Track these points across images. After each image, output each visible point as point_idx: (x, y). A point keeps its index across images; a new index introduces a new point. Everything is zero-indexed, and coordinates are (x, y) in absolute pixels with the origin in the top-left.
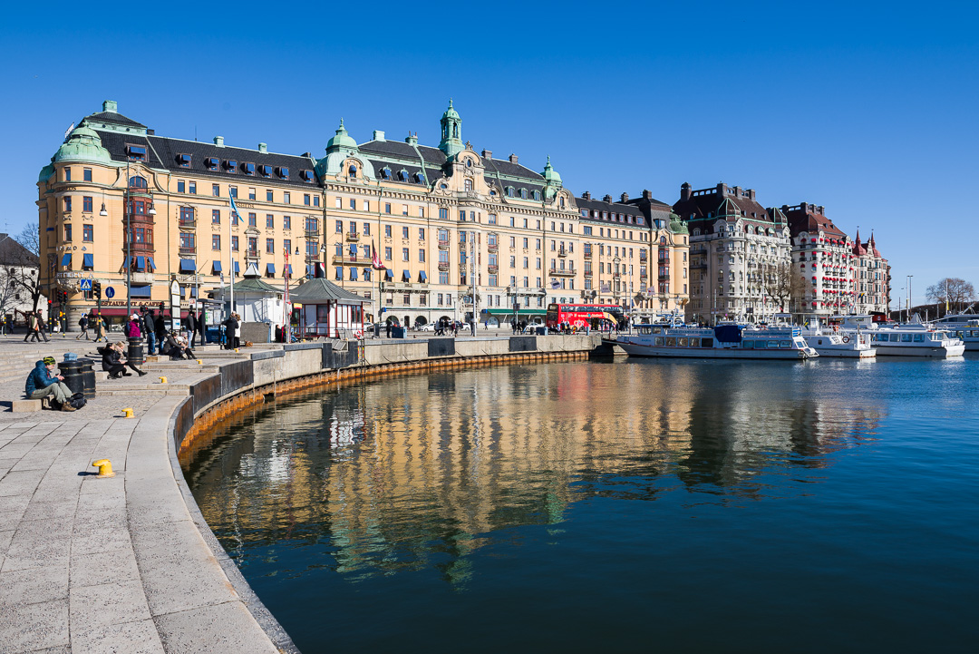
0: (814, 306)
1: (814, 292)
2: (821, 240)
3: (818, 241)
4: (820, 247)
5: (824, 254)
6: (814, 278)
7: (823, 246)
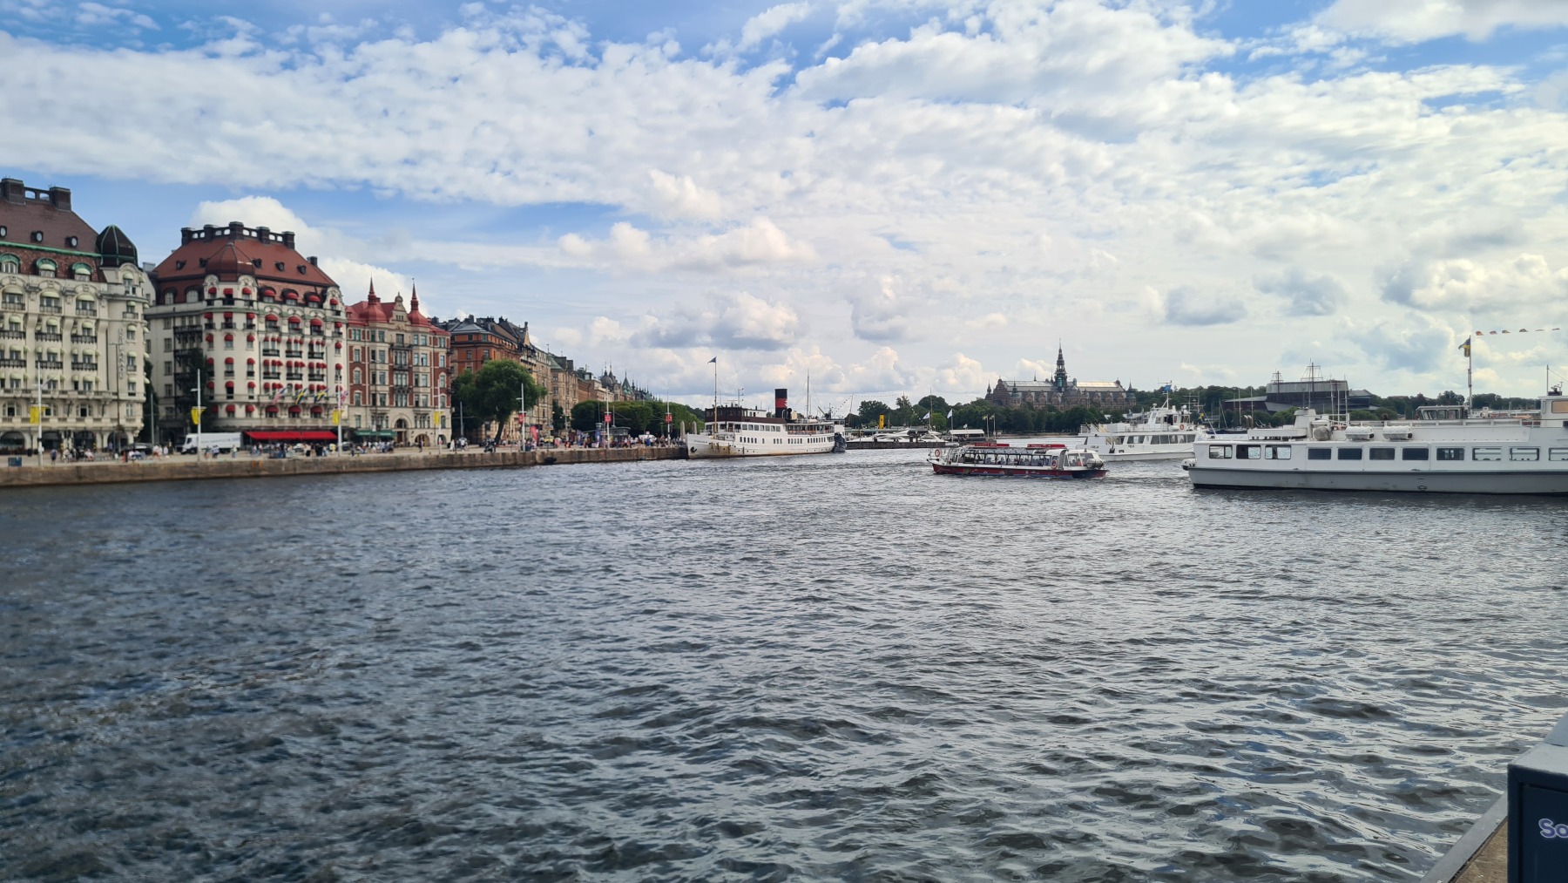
0: (231, 411)
1: (230, 389)
2: (246, 292)
3: (238, 294)
4: (240, 304)
5: (249, 317)
6: (229, 362)
7: (251, 303)
